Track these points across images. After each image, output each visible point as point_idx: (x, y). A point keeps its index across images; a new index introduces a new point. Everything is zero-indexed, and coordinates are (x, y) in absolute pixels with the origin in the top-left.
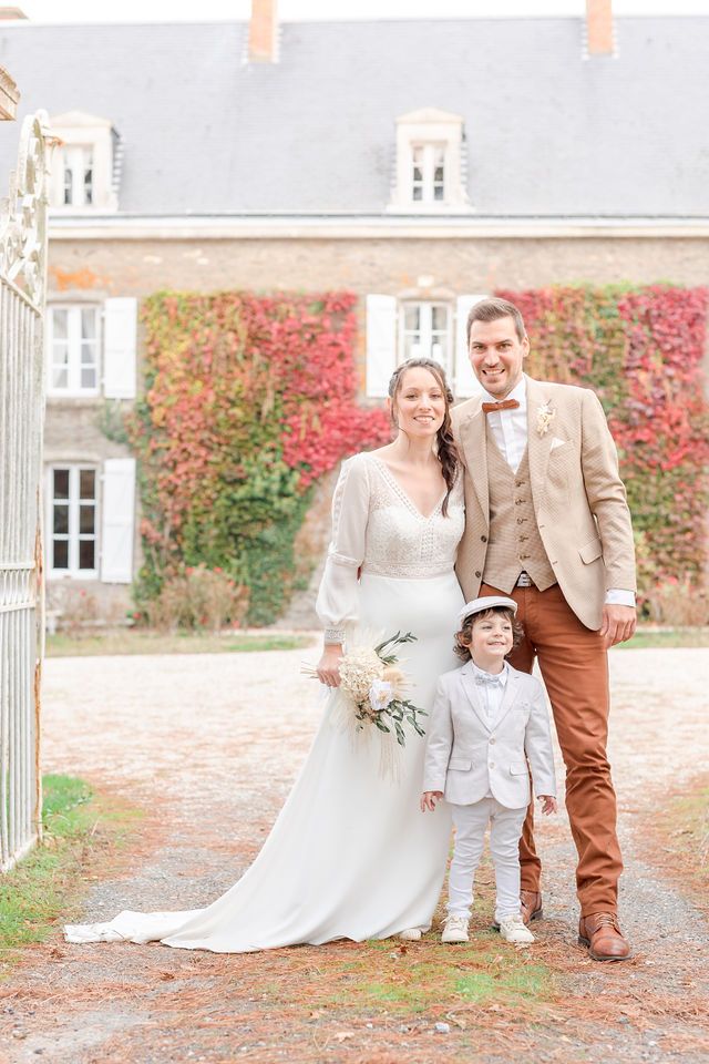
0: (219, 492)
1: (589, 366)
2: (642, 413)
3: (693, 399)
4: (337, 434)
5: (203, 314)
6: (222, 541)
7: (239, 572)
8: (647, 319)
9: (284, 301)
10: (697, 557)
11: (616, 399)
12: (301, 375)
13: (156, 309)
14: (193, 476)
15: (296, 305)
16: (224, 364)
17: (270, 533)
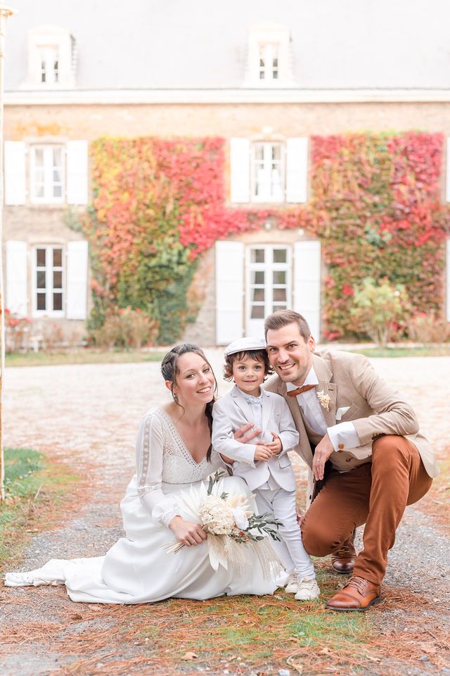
0: (140, 262)
1: (369, 181)
2: (402, 211)
3: (434, 202)
4: (213, 226)
5: (129, 150)
6: (142, 293)
7: (153, 311)
8: (405, 153)
10: (437, 300)
11: (386, 202)
13: (99, 147)
14: (123, 252)
15: (187, 145)
16: (142, 182)
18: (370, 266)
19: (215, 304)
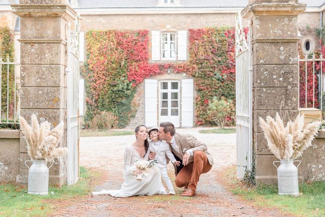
2: (232, 64)
4: (143, 71)
6: (110, 103)
7: (115, 112)
8: (233, 36)
9: (127, 33)
11: (224, 60)
12: (132, 54)
16: (110, 51)
18: (217, 90)
19: (144, 109)
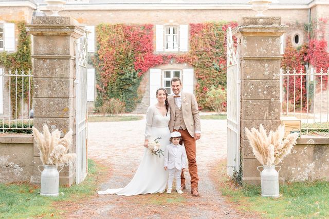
0: (117, 77)
1: (215, 43)
4: (148, 62)
5: (112, 30)
6: (118, 90)
7: (123, 98)
9: (134, 26)
12: (139, 46)
13: (100, 28)
14: (110, 73)
15: (137, 27)
16: (118, 43)
17: (131, 88)
18: (215, 79)
19: (149, 95)
